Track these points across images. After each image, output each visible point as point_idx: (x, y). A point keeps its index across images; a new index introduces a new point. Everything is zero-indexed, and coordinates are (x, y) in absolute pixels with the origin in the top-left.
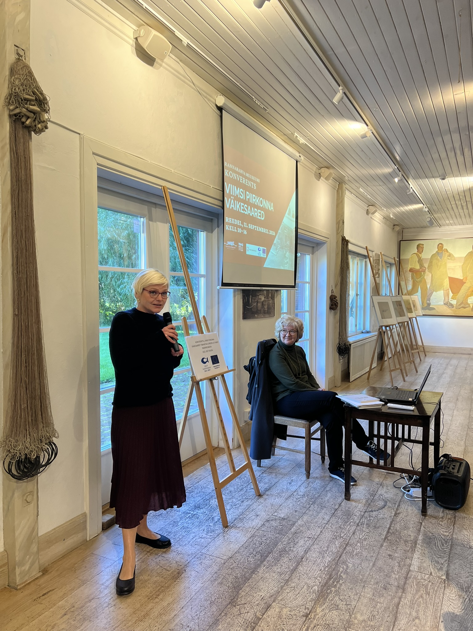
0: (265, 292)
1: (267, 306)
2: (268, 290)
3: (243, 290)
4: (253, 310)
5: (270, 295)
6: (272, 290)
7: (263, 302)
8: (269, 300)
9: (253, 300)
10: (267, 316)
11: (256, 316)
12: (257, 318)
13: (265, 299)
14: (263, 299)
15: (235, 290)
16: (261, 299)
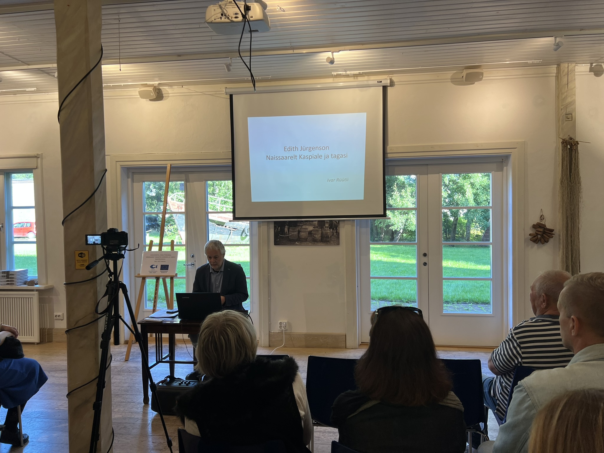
0: (316, 222)
1: (320, 235)
2: (324, 221)
3: (275, 222)
4: (290, 238)
5: (327, 225)
6: (330, 221)
7: (311, 231)
8: (325, 230)
9: (290, 229)
10: (320, 244)
11: (297, 243)
12: (300, 245)
13: (317, 229)
14: (311, 228)
15: (259, 223)
16: (307, 229)
